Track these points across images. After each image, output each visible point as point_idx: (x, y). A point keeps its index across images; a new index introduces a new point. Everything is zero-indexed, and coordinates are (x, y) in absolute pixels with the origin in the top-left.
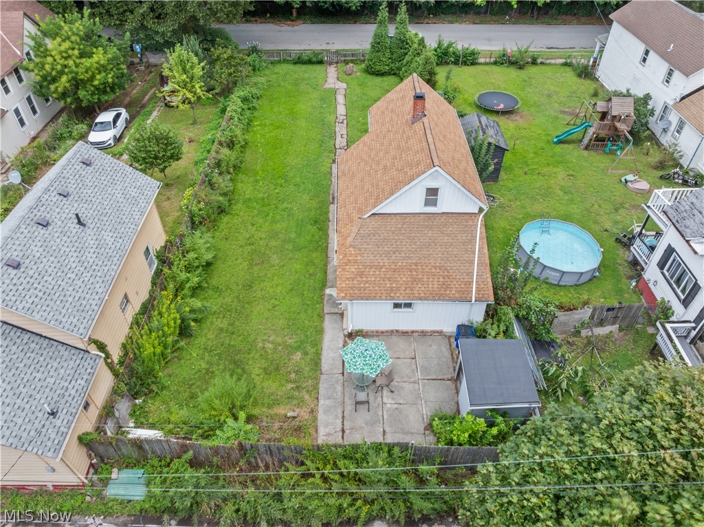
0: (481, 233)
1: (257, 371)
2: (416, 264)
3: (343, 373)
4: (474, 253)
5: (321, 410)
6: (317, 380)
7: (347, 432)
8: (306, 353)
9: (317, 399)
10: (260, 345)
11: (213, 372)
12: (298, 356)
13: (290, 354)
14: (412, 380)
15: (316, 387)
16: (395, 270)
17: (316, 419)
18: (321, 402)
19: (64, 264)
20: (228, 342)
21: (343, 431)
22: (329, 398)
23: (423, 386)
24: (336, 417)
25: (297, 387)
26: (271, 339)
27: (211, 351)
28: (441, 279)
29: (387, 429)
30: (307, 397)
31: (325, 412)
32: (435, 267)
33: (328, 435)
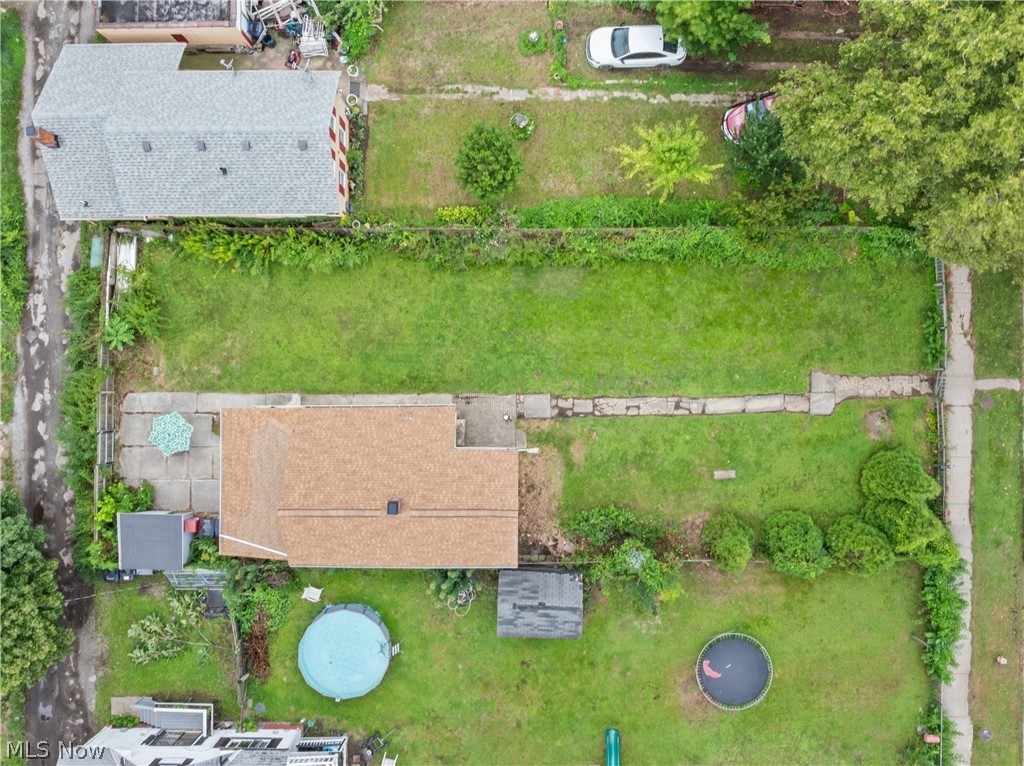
0: (278, 555)
1: (201, 337)
2: (251, 485)
3: (197, 412)
4: (260, 544)
5: (162, 394)
6: (192, 389)
7: (142, 416)
8: (220, 378)
9: (173, 391)
10: (230, 335)
11: (199, 296)
12: (216, 371)
13: (219, 364)
14: (190, 474)
15: (183, 389)
16: (246, 464)
17: (154, 390)
18: (169, 395)
19: (174, 176)
20: (234, 304)
21: (143, 413)
22: (173, 401)
23: (184, 483)
24: (155, 407)
25: (184, 374)
26: (237, 344)
27: (223, 291)
28: (239, 508)
29: (144, 449)
30: (174, 382)
31: (160, 398)
32: (249, 504)
33: (140, 401)
